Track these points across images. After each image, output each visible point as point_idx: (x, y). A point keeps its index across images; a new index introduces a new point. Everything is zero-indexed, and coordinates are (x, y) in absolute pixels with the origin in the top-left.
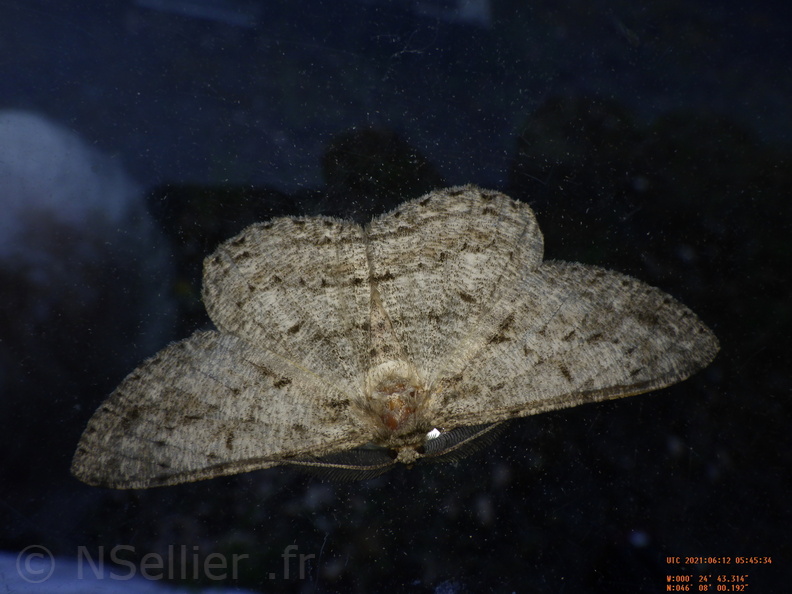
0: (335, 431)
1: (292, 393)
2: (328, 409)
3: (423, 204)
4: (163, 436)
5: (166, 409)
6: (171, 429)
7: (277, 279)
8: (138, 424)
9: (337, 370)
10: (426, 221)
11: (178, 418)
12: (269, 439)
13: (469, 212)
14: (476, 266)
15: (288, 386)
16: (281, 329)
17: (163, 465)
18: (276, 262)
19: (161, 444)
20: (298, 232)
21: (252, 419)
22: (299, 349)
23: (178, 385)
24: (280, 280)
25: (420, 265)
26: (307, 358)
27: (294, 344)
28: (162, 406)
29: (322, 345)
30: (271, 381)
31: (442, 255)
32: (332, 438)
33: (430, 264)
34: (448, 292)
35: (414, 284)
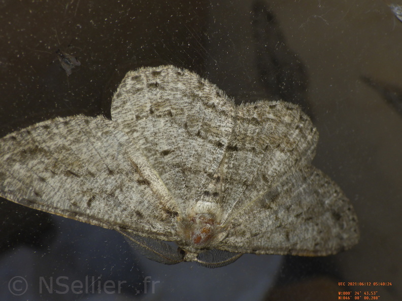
0: (159, 227)
1: (146, 191)
2: (163, 212)
3: (271, 107)
4: (47, 175)
5: (57, 159)
6: (54, 173)
7: (170, 114)
8: (33, 159)
9: (179, 191)
10: (268, 119)
11: (62, 168)
12: (117, 212)
13: (290, 125)
14: (279, 161)
15: (146, 186)
16: (158, 148)
17: (37, 194)
18: (174, 102)
19: (43, 180)
20: (198, 89)
21: (112, 194)
22: (163, 167)
23: (74, 147)
24: (172, 116)
25: (253, 149)
26: (165, 175)
27: (161, 163)
28: (55, 155)
29: (178, 172)
30: (136, 177)
31: (267, 147)
32: (155, 230)
33: (258, 150)
34: (259, 172)
35: (246, 159)
